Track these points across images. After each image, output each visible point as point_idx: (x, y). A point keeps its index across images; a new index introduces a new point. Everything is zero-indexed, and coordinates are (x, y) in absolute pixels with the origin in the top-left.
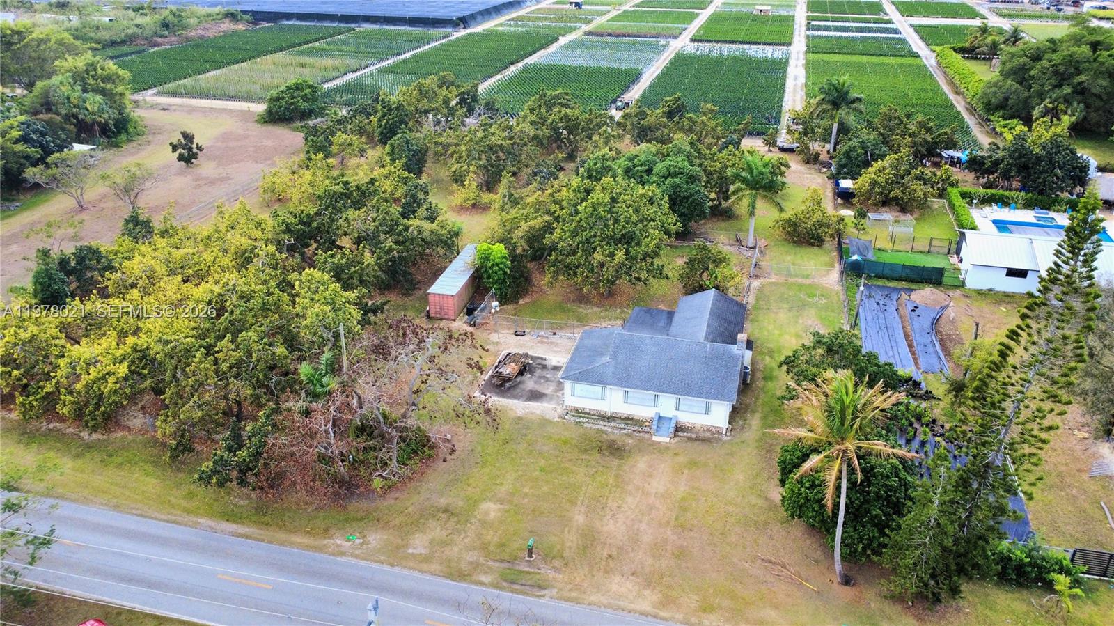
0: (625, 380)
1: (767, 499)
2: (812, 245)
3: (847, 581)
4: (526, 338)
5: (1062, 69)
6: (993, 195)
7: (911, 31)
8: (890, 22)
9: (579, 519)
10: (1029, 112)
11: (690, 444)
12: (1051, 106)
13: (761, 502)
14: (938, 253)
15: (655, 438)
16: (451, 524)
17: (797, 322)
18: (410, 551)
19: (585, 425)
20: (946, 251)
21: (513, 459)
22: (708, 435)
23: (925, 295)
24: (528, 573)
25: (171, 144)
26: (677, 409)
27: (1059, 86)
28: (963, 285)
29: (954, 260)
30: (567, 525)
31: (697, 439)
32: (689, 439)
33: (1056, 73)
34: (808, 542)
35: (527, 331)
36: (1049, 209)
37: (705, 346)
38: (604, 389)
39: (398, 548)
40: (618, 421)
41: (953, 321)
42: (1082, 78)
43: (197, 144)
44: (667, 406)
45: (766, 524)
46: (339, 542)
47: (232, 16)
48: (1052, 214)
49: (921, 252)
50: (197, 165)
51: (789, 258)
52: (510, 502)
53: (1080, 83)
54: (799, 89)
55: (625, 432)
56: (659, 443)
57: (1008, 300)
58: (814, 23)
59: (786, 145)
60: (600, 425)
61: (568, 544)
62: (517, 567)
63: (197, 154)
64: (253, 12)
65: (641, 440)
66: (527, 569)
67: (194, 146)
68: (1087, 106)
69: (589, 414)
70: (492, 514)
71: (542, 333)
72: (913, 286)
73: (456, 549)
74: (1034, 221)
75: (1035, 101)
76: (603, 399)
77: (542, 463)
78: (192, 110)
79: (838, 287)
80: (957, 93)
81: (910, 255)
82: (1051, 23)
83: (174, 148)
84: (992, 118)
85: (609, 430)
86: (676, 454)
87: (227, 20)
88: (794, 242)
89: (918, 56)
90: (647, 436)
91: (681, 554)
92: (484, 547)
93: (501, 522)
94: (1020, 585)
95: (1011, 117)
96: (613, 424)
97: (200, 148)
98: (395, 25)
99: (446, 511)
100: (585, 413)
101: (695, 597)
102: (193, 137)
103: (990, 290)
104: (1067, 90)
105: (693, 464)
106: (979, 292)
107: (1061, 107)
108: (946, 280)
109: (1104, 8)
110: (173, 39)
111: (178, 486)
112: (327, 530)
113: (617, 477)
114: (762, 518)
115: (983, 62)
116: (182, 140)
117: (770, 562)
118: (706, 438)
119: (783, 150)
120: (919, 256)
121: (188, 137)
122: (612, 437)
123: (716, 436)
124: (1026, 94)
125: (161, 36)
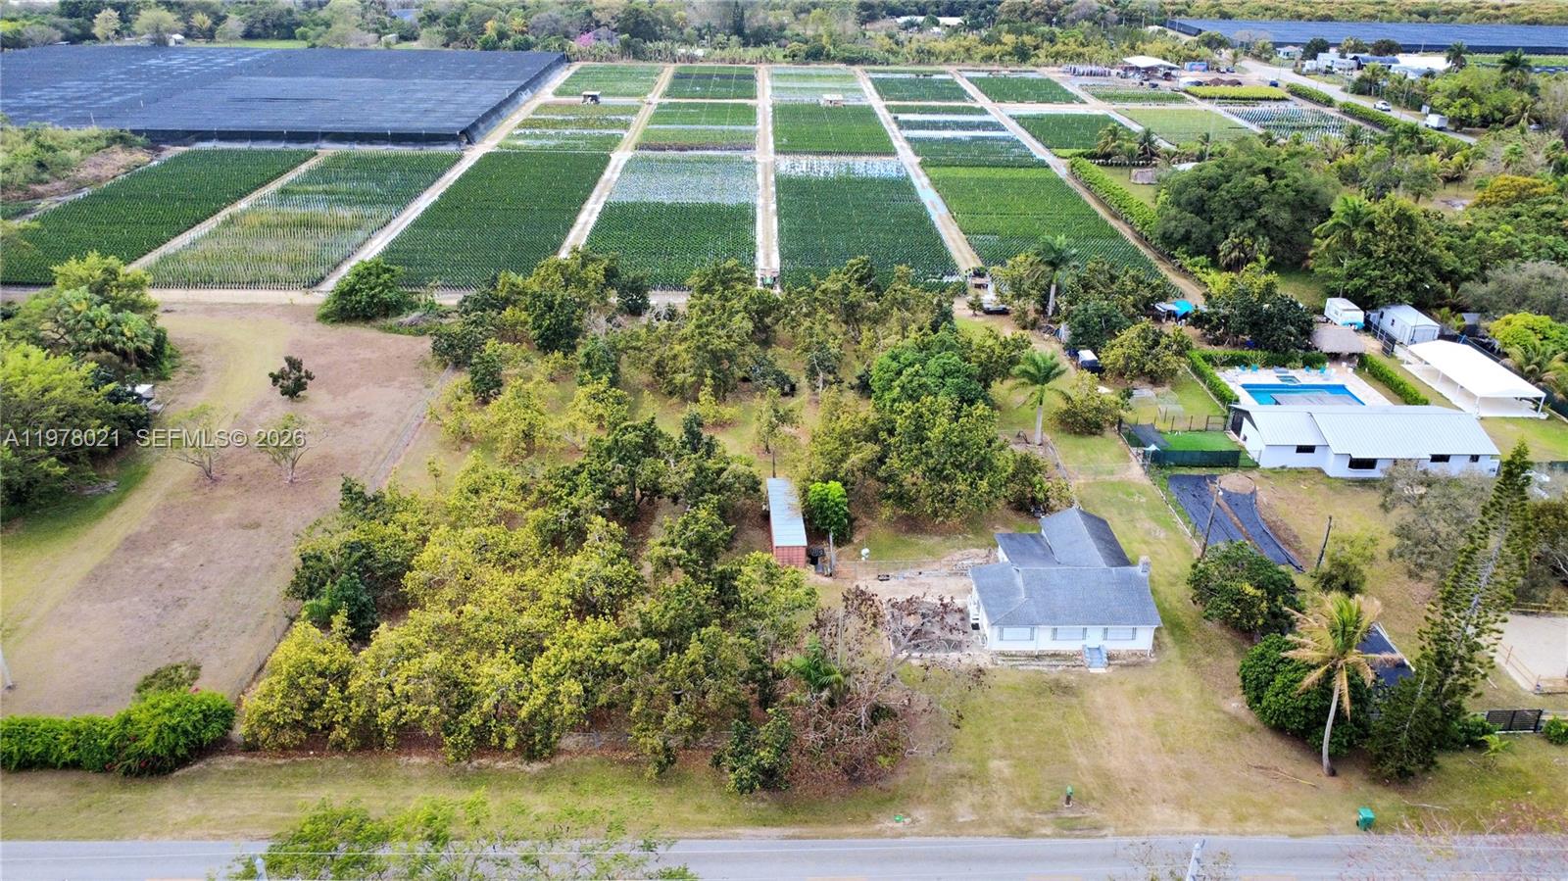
0: (1053, 618)
1: (1224, 712)
2: (1094, 434)
3: (1333, 773)
4: (892, 581)
5: (1243, 202)
6: (1233, 356)
7: (1014, 123)
8: (982, 111)
9: (1082, 761)
10: (1214, 247)
11: (1125, 671)
12: (1237, 241)
13: (1221, 716)
14: (1214, 430)
15: (1092, 670)
16: (976, 788)
17: (1135, 527)
18: (961, 820)
19: (1020, 668)
20: (1221, 427)
21: (982, 715)
22: (1134, 659)
23: (1231, 481)
24: (1079, 818)
25: (271, 375)
26: (1105, 639)
27: (1242, 218)
28: (1257, 465)
29: (1232, 435)
30: (1076, 769)
31: (1127, 666)
32: (1121, 666)
33: (1237, 206)
34: (1281, 745)
35: (890, 574)
36: (1284, 366)
37: (1110, 572)
38: (1033, 630)
39: (948, 819)
40: (1048, 659)
41: (1269, 506)
42: (1264, 211)
43: (306, 372)
44: (1095, 637)
45: (1238, 735)
46: (890, 825)
47: (121, 140)
48: (1292, 373)
49: (1200, 431)
50: (304, 398)
51: (1081, 452)
52: (1012, 757)
53: (1264, 217)
54: (947, 222)
55: (1060, 668)
56: (1098, 674)
57: (1303, 476)
58: (902, 117)
59: (992, 307)
60: (1034, 666)
61: (1091, 786)
62: (1063, 815)
63: (306, 383)
64: (147, 131)
65: (1080, 675)
66: (1072, 815)
67: (303, 374)
68: (1272, 239)
69: (1015, 656)
70: (1006, 771)
71: (907, 574)
72: (1215, 472)
73: (1001, 810)
74: (1278, 382)
75: (1220, 235)
76: (1032, 639)
77: (1010, 713)
78: (211, 309)
79: (1147, 482)
80: (1115, 216)
81: (1189, 434)
82: (1154, 106)
83: (275, 379)
84: (1176, 254)
85: (1045, 669)
86: (1121, 683)
87: (116, 147)
88: (1075, 433)
89: (1048, 166)
90: (1082, 669)
91: (1188, 776)
92: (1022, 803)
93: (1019, 777)
94: (1454, 749)
95: (1198, 253)
96: (1046, 663)
97: (309, 377)
98: (372, 143)
99: (962, 776)
100: (1012, 656)
101: (1225, 811)
102: (300, 363)
103: (1283, 467)
104: (1251, 224)
105: (1141, 691)
106: (1273, 470)
107: (1248, 241)
108: (1241, 462)
109: (1199, 84)
110: (58, 184)
111: (681, 800)
112: (869, 816)
113: (1086, 714)
114: (1231, 731)
115: (1118, 170)
116: (287, 369)
117: (1261, 768)
118: (1134, 663)
119: (988, 312)
120: (1199, 436)
121: (294, 364)
122: (1053, 677)
123: (1143, 659)
124: (1208, 228)
125: (41, 182)
